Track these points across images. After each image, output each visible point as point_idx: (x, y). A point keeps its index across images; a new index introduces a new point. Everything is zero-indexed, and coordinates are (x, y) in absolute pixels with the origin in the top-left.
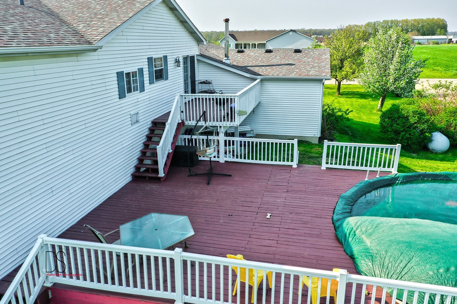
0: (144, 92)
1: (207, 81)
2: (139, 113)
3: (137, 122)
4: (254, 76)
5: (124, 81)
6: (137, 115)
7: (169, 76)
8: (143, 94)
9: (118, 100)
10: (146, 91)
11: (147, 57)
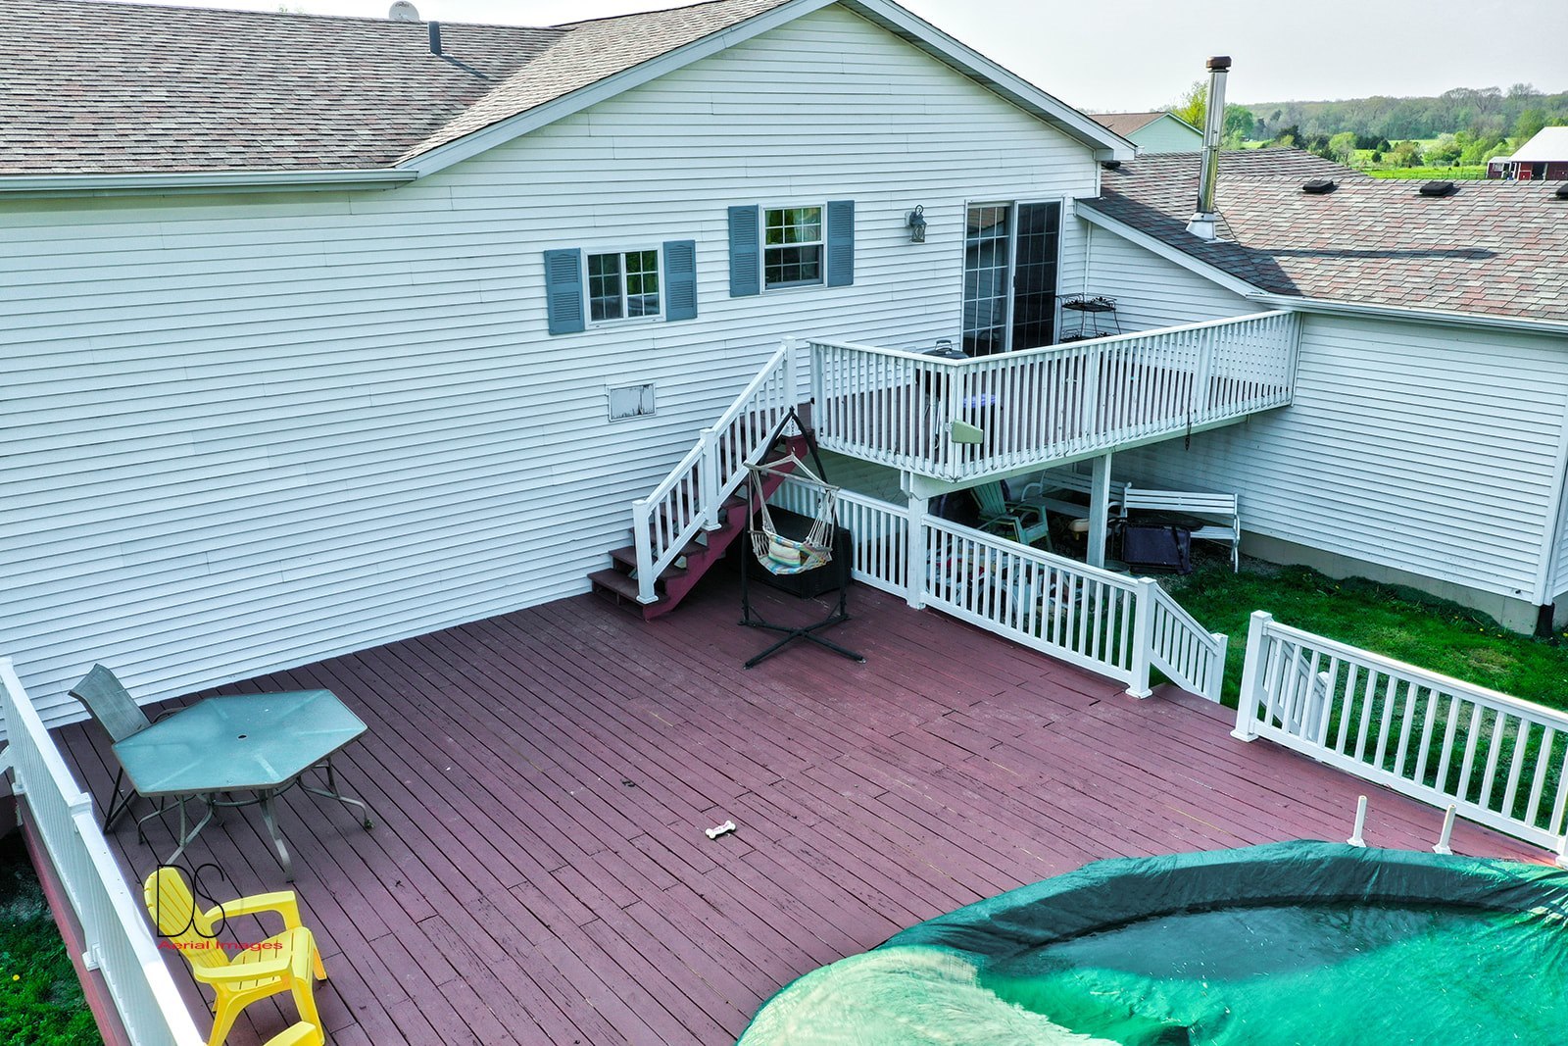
0: (696, 321)
1: (1101, 299)
2: (655, 386)
3: (640, 413)
4: (1266, 294)
5: (577, 279)
6: (642, 391)
7: (856, 274)
8: (682, 328)
9: (545, 336)
10: (700, 319)
11: (726, 205)
